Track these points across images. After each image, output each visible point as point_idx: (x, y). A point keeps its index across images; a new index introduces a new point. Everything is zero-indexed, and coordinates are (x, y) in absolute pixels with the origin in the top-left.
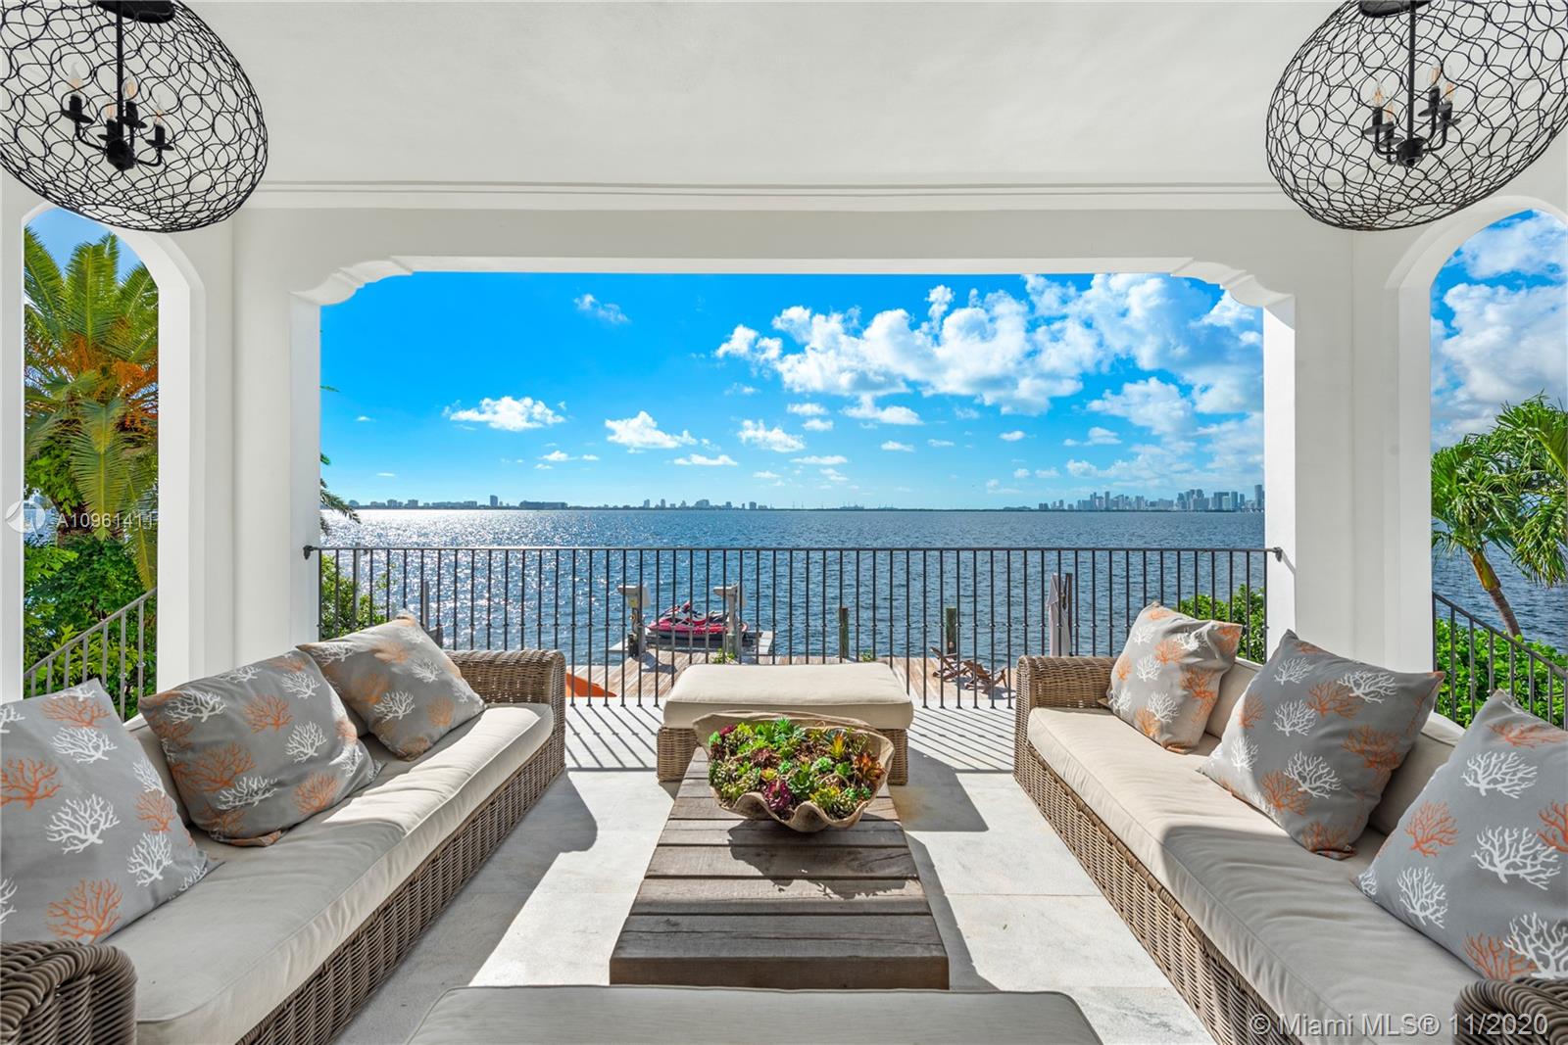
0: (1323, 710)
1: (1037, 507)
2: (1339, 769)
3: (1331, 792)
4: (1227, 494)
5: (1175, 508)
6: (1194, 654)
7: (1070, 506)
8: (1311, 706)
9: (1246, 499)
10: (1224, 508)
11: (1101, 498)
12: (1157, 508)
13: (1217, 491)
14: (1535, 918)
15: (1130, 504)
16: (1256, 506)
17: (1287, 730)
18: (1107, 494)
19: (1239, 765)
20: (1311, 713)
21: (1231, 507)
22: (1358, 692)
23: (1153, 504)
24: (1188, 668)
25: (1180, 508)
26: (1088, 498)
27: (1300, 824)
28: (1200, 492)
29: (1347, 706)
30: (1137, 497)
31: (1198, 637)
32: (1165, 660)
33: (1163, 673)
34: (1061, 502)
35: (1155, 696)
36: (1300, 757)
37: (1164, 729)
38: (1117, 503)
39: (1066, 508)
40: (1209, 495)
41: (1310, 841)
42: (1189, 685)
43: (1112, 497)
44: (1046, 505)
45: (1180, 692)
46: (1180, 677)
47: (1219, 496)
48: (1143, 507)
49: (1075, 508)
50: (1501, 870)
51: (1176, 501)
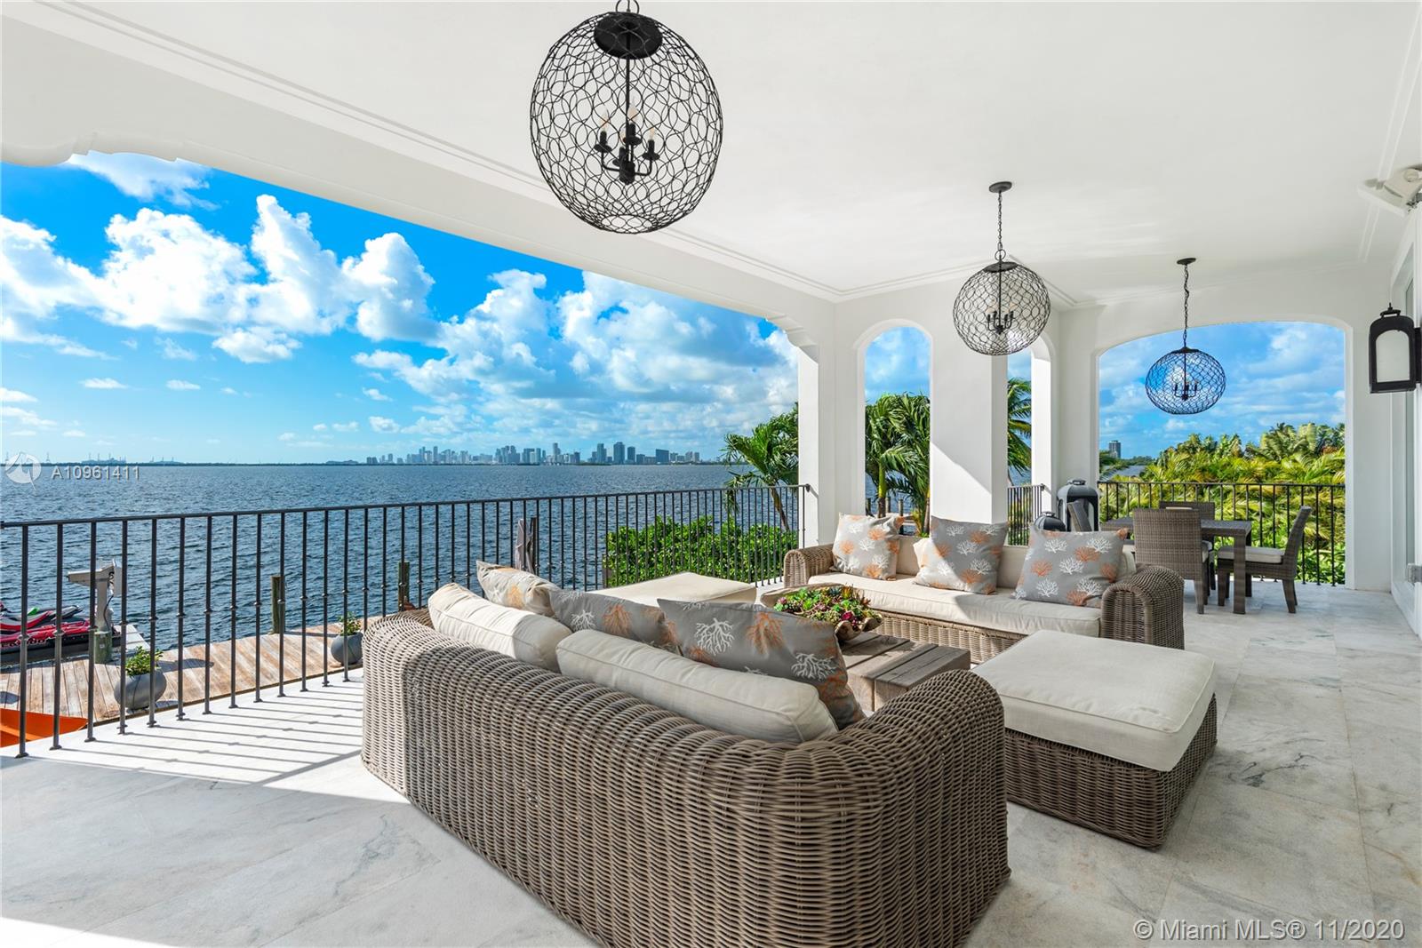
0: (978, 542)
1: (365, 462)
2: (990, 561)
3: (989, 571)
4: (533, 450)
5: (494, 462)
6: (889, 533)
7: (400, 460)
8: (972, 541)
9: (547, 455)
10: (531, 462)
11: (430, 452)
12: (479, 462)
13: (526, 447)
14: (1083, 580)
15: (456, 458)
16: (553, 461)
17: (965, 553)
18: (436, 448)
19: (945, 573)
20: (973, 544)
21: (536, 461)
22: (988, 533)
23: (475, 458)
24: (889, 540)
25: (497, 462)
26: (417, 453)
27: (981, 586)
28: (513, 448)
29: (987, 538)
30: (462, 452)
31: (889, 525)
32: (876, 538)
33: (877, 545)
34: (391, 456)
35: (876, 557)
36: (975, 561)
37: (884, 571)
38: (444, 457)
39: (396, 462)
40: (520, 451)
41: (986, 591)
42: (891, 548)
43: (439, 452)
44: (374, 459)
45: (888, 552)
46: (886, 545)
47: (528, 451)
48: (467, 461)
49: (404, 462)
50: (1070, 571)
51: (494, 456)
